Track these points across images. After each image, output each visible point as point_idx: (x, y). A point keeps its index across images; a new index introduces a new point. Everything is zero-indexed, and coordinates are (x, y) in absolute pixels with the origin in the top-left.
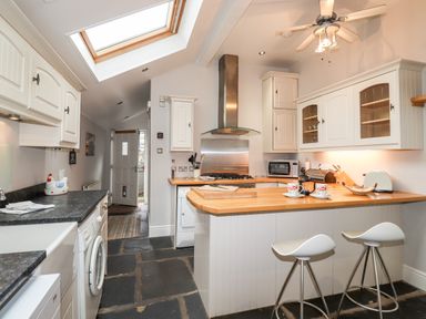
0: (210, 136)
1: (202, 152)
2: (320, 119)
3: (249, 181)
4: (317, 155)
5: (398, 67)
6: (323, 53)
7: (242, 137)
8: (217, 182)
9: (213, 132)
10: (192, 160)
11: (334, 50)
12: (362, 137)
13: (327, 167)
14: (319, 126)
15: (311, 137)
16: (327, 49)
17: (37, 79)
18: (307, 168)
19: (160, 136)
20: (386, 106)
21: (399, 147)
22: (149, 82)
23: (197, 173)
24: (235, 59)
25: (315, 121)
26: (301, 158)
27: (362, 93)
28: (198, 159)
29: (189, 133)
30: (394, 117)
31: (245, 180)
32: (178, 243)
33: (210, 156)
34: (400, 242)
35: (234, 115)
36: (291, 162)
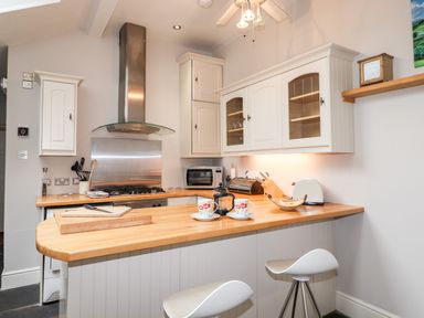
0: (104, 133)
1: (93, 157)
2: (245, 116)
3: (160, 195)
4: (244, 160)
5: (328, 53)
6: (246, 30)
7: (152, 137)
8: (112, 199)
9: (111, 128)
10: (76, 168)
11: (259, 28)
12: (291, 138)
13: (254, 175)
14: (245, 123)
15: (236, 137)
16: (250, 23)
18: (233, 176)
19: (23, 132)
20: (316, 100)
21: (329, 150)
22: (7, 48)
23: (84, 187)
24: (142, 31)
25: (240, 118)
26: (226, 163)
27: (291, 84)
28: (86, 167)
29: (71, 127)
30: (325, 113)
31: (154, 195)
32: (46, 296)
33: (103, 161)
34: (333, 273)
35: (140, 107)
36: (214, 169)
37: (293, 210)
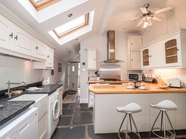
0: (103, 63)
1: (101, 70)
2: (149, 56)
3: (120, 82)
4: (150, 71)
5: (180, 32)
6: (146, 28)
7: (117, 64)
8: (106, 82)
9: (105, 62)
10: (96, 73)
11: (150, 27)
12: (166, 63)
13: (154, 76)
14: (149, 58)
15: (146, 63)
16: (148, 26)
17: (37, 48)
18: (146, 76)
19: (84, 64)
20: (176, 49)
21: (181, 67)
22: (80, 44)
23: (98, 78)
26: (144, 72)
27: (166, 44)
28: (99, 73)
29: (95, 62)
30: (179, 54)
31: (118, 82)
33: (103, 71)
35: (113, 54)
36: (139, 74)
37: (165, 88)
